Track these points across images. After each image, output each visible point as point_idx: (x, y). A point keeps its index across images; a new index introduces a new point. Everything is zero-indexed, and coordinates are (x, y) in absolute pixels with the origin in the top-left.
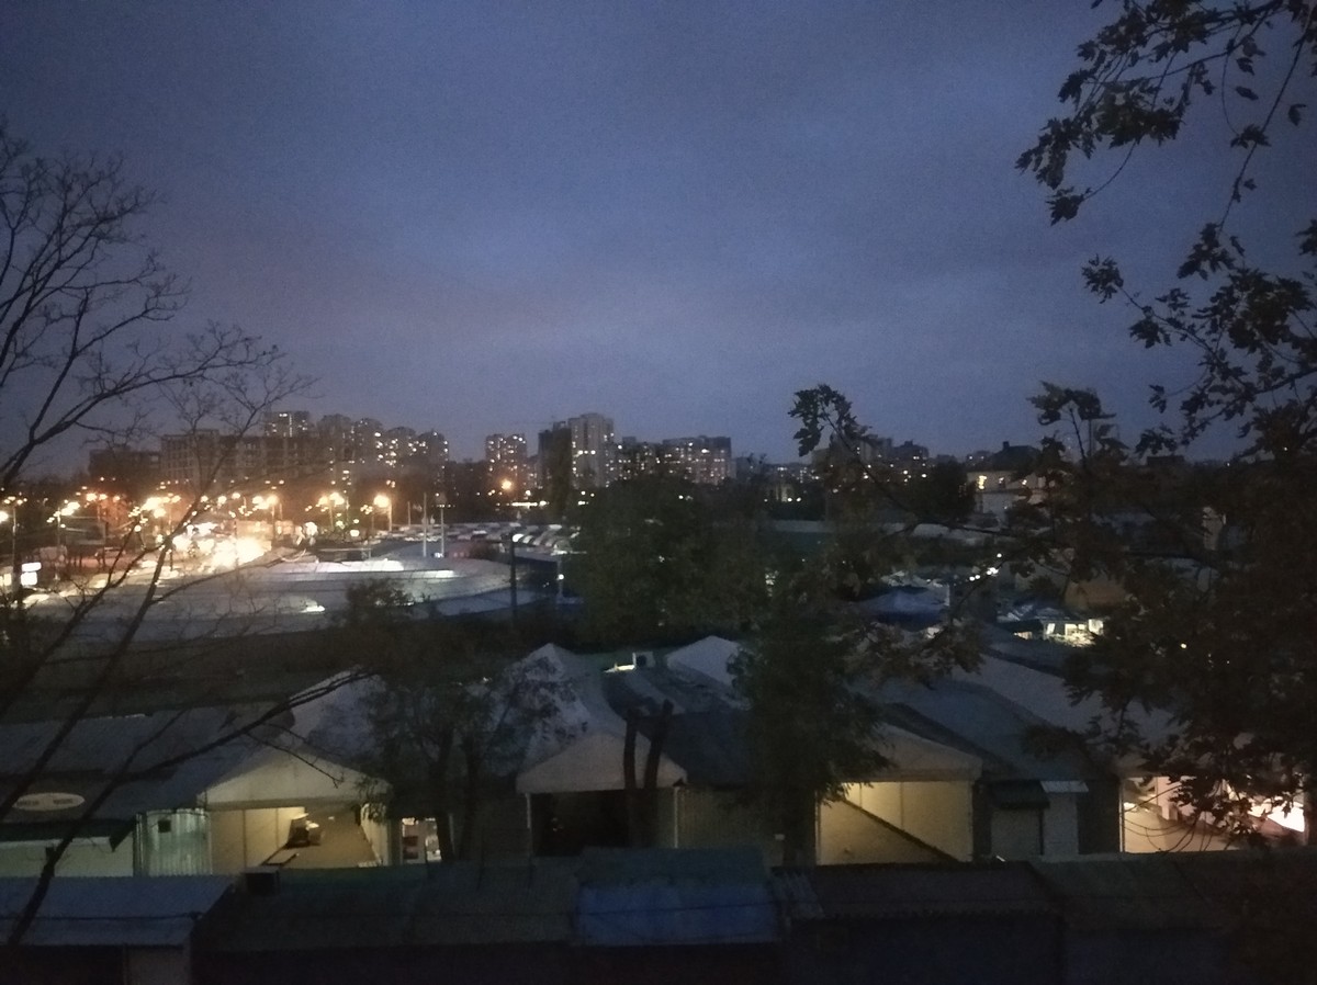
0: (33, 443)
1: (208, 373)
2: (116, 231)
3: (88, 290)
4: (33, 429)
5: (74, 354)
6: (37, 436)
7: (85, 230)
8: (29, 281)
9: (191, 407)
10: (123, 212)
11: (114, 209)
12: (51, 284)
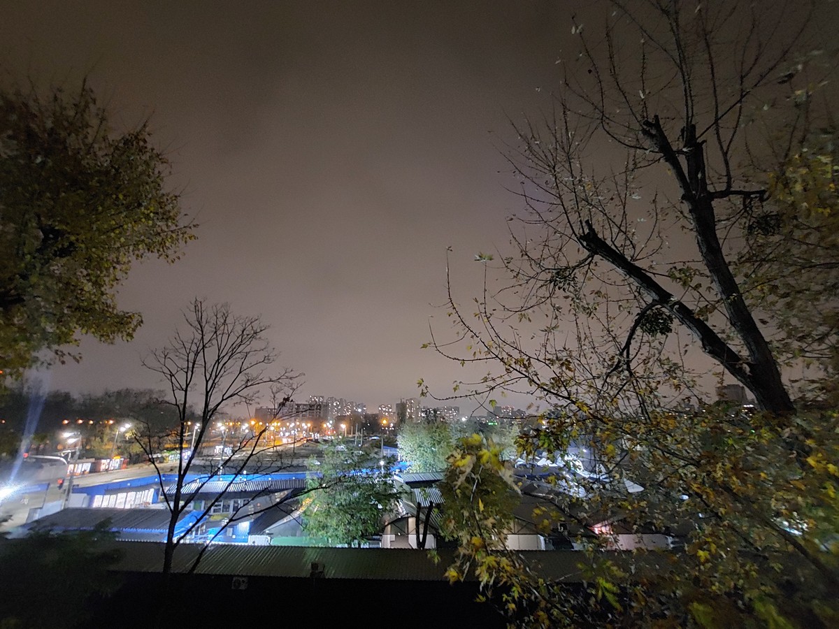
0: (223, 400)
1: (280, 380)
2: (258, 337)
3: (247, 353)
4: (223, 396)
5: (240, 372)
6: (224, 398)
7: (249, 336)
8: (230, 350)
9: (274, 391)
10: (261, 331)
11: (258, 330)
12: (237, 351)
